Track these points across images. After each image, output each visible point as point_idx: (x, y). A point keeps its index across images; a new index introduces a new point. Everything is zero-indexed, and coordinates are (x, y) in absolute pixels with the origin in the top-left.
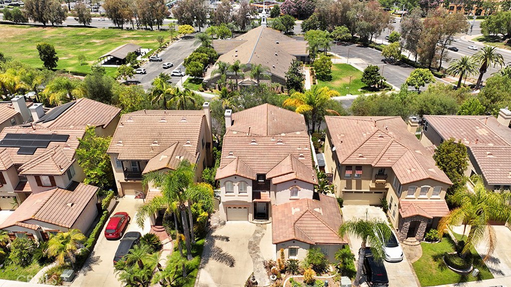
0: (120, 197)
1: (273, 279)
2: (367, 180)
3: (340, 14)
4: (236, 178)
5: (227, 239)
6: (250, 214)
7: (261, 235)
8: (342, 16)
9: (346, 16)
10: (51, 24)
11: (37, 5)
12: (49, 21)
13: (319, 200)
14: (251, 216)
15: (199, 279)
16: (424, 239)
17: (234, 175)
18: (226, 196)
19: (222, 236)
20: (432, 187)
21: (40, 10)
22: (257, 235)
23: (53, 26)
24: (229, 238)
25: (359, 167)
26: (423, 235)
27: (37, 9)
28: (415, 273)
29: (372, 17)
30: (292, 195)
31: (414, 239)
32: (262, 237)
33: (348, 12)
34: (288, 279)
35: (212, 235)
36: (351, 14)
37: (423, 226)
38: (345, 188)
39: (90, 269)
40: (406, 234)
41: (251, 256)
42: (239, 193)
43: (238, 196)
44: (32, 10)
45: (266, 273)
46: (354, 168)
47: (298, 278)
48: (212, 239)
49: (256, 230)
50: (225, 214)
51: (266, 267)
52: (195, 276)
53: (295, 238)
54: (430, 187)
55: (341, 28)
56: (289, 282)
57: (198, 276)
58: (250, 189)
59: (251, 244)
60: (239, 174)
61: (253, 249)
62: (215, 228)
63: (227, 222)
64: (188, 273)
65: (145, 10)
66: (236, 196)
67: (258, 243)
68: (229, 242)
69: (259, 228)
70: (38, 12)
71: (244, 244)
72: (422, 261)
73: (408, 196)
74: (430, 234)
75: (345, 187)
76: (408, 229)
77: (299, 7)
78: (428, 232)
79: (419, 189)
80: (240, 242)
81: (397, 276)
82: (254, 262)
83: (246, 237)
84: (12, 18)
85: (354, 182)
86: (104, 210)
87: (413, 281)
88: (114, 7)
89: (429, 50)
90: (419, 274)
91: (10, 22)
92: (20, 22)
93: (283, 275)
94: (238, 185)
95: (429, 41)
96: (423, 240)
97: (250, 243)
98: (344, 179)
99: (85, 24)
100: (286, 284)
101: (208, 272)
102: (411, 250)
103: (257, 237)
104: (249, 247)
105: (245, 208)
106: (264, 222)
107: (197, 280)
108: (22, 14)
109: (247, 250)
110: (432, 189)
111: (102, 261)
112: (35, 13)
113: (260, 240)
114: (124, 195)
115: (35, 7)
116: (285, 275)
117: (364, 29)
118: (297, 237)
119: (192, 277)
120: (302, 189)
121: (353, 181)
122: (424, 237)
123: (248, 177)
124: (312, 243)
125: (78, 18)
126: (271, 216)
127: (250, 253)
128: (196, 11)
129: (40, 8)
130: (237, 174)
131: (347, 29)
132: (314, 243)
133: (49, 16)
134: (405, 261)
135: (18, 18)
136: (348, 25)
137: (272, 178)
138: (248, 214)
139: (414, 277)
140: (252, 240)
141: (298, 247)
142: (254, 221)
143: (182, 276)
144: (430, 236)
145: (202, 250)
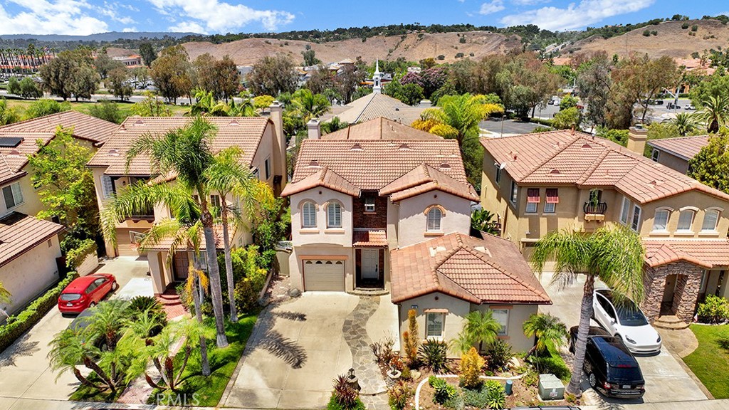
0: (108, 258)
1: (392, 376)
2: (568, 218)
3: (486, 78)
4: (320, 193)
5: (302, 317)
6: (348, 275)
7: (368, 312)
8: (489, 80)
9: (495, 79)
10: (75, 99)
11: (57, 73)
12: (72, 95)
13: (483, 239)
14: (350, 278)
15: (235, 379)
16: (696, 317)
17: (317, 186)
18: (301, 233)
19: (292, 312)
20: (702, 209)
21: (60, 78)
22: (362, 311)
23: (77, 101)
24: (305, 316)
25: (552, 190)
26: (693, 309)
27: (57, 77)
28: (693, 374)
29: (533, 80)
30: (430, 226)
31: (674, 318)
32: (371, 314)
33: (498, 74)
34: (426, 380)
35: (272, 311)
36: (502, 76)
37: (693, 286)
38: (528, 236)
39: (11, 362)
40: (659, 305)
41: (348, 343)
42: (327, 228)
43: (326, 233)
44: (49, 79)
45: (379, 370)
46: (543, 191)
47: (448, 379)
48: (271, 318)
49: (359, 305)
50: (301, 275)
51: (379, 361)
52: (228, 374)
53: (440, 288)
54: (697, 209)
55: (489, 97)
56: (429, 386)
57: (235, 375)
58: (347, 217)
59: (350, 324)
60: (327, 184)
61: (354, 333)
62: (280, 301)
63: (303, 294)
64: (213, 370)
65: (208, 77)
66: (322, 234)
67: (364, 324)
68: (303, 322)
69: (365, 301)
70: (58, 82)
71: (334, 324)
72: (703, 353)
73: (655, 232)
74: (708, 306)
75: (528, 232)
76: (662, 294)
77: (428, 81)
78: (704, 302)
79: (676, 215)
80: (326, 321)
81: (657, 380)
82: (353, 353)
83: (339, 315)
84: (20, 90)
85: (543, 223)
86: (69, 270)
87: (694, 388)
88: (165, 74)
89: (622, 113)
90: (704, 376)
91: (17, 96)
92: (31, 96)
93: (414, 374)
94: (325, 210)
95: (623, 99)
96: (693, 320)
97: (347, 323)
98: (525, 217)
99: (122, 98)
100: (422, 390)
101: (257, 368)
102: (672, 336)
103: (362, 315)
104: (345, 330)
105: (339, 263)
106: (375, 291)
107: (231, 382)
108: (36, 86)
109: (341, 334)
110: (701, 215)
111: (39, 350)
112: (53, 83)
113: (367, 319)
114: (117, 255)
115: (53, 74)
116: (419, 374)
117: (523, 95)
118: (444, 286)
119: (221, 376)
120: (448, 212)
121: (541, 219)
122: (696, 312)
123: (344, 190)
124: (474, 299)
125: (113, 90)
126: (390, 281)
127: (347, 338)
128: (281, 78)
129: (61, 75)
130: (323, 183)
131: (498, 97)
132: (479, 301)
133: (72, 87)
134: (665, 353)
135: (29, 91)
136: (499, 93)
137: (391, 193)
138: (345, 276)
139: (694, 381)
140: (352, 318)
141: (446, 311)
142: (356, 291)
143: (200, 373)
144: (708, 310)
145: (250, 333)
